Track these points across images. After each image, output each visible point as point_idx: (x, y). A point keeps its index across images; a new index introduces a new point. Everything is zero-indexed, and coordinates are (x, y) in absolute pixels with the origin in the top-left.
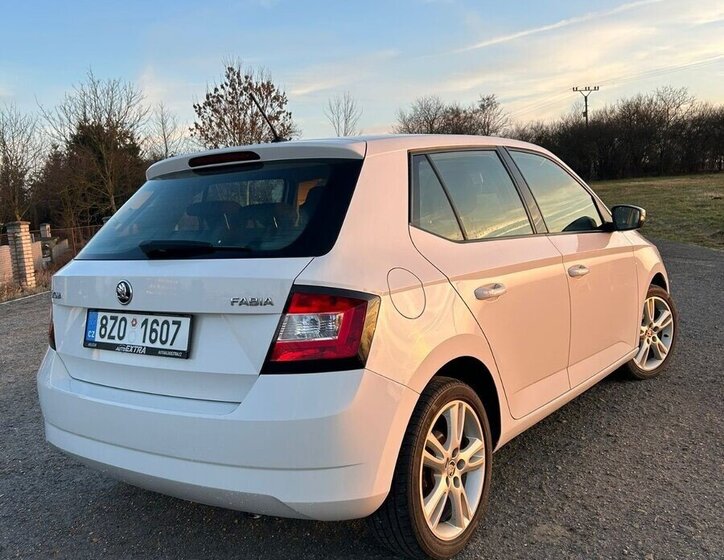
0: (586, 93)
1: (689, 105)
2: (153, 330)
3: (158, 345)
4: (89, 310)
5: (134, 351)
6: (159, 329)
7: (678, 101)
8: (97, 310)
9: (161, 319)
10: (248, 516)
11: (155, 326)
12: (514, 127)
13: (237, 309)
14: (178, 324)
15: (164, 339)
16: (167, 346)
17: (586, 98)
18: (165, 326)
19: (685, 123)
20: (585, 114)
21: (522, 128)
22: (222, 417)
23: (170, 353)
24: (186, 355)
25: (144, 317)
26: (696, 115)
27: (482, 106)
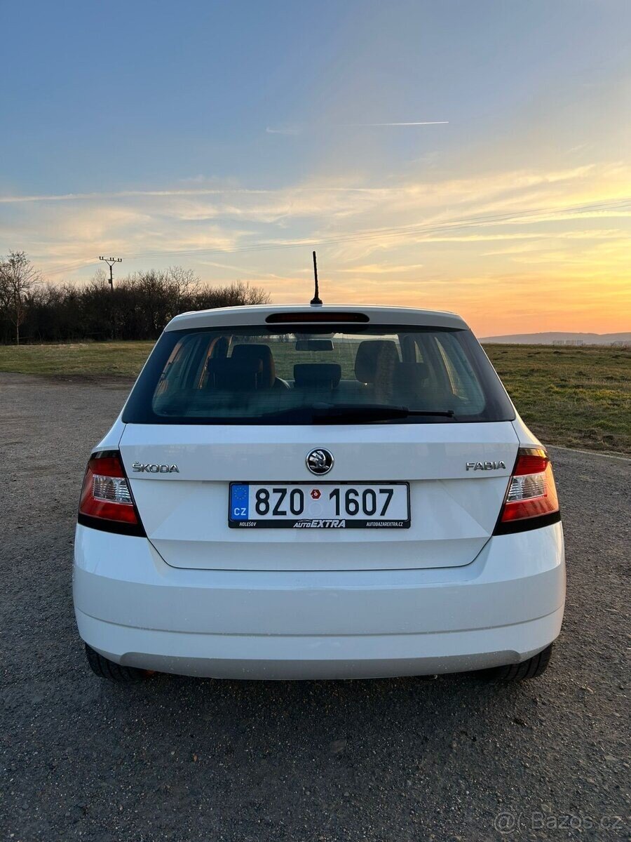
0: (111, 263)
1: (195, 285)
2: (348, 501)
3: (361, 516)
4: (232, 484)
5: (327, 526)
6: (359, 499)
7: (186, 281)
8: (247, 483)
9: (361, 489)
10: (426, 678)
11: (352, 496)
12: (45, 286)
13: (472, 473)
14: (391, 492)
15: (369, 508)
16: (377, 516)
17: (111, 267)
18: (369, 497)
19: (192, 298)
20: (110, 281)
21: (53, 287)
22: (469, 583)
23: (384, 524)
24: (406, 524)
25: (332, 488)
26: (200, 293)
27: (12, 261)
